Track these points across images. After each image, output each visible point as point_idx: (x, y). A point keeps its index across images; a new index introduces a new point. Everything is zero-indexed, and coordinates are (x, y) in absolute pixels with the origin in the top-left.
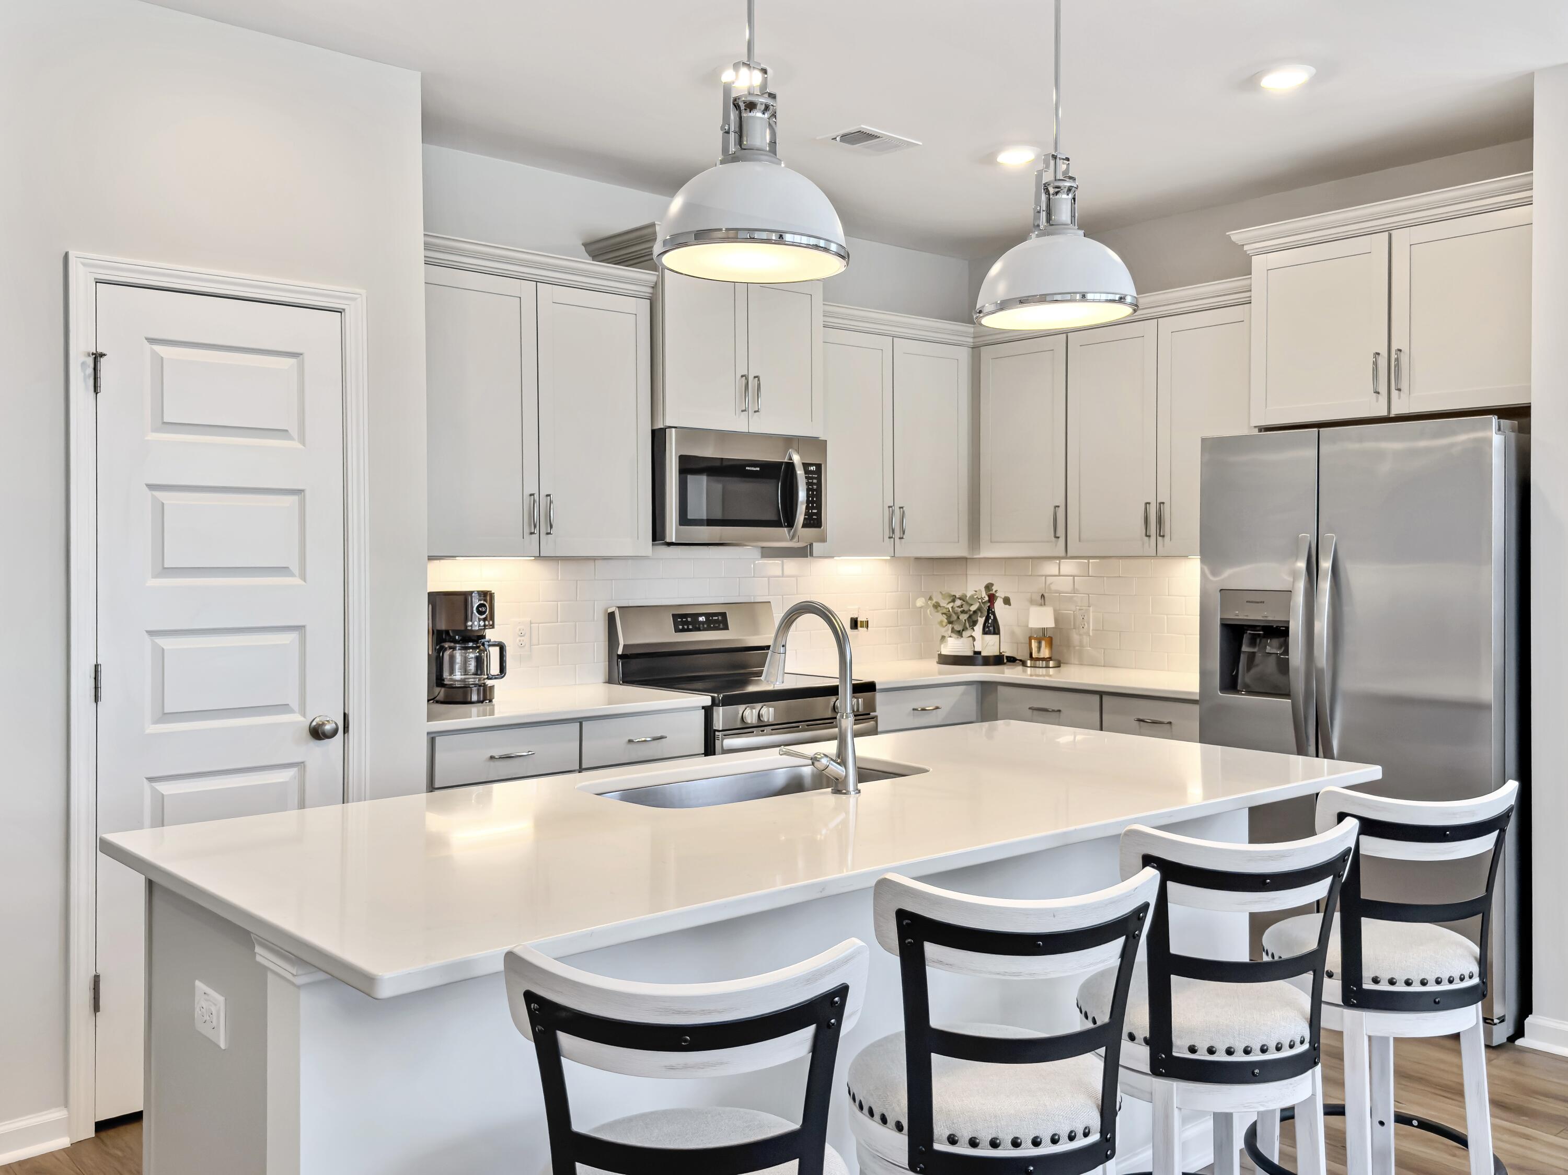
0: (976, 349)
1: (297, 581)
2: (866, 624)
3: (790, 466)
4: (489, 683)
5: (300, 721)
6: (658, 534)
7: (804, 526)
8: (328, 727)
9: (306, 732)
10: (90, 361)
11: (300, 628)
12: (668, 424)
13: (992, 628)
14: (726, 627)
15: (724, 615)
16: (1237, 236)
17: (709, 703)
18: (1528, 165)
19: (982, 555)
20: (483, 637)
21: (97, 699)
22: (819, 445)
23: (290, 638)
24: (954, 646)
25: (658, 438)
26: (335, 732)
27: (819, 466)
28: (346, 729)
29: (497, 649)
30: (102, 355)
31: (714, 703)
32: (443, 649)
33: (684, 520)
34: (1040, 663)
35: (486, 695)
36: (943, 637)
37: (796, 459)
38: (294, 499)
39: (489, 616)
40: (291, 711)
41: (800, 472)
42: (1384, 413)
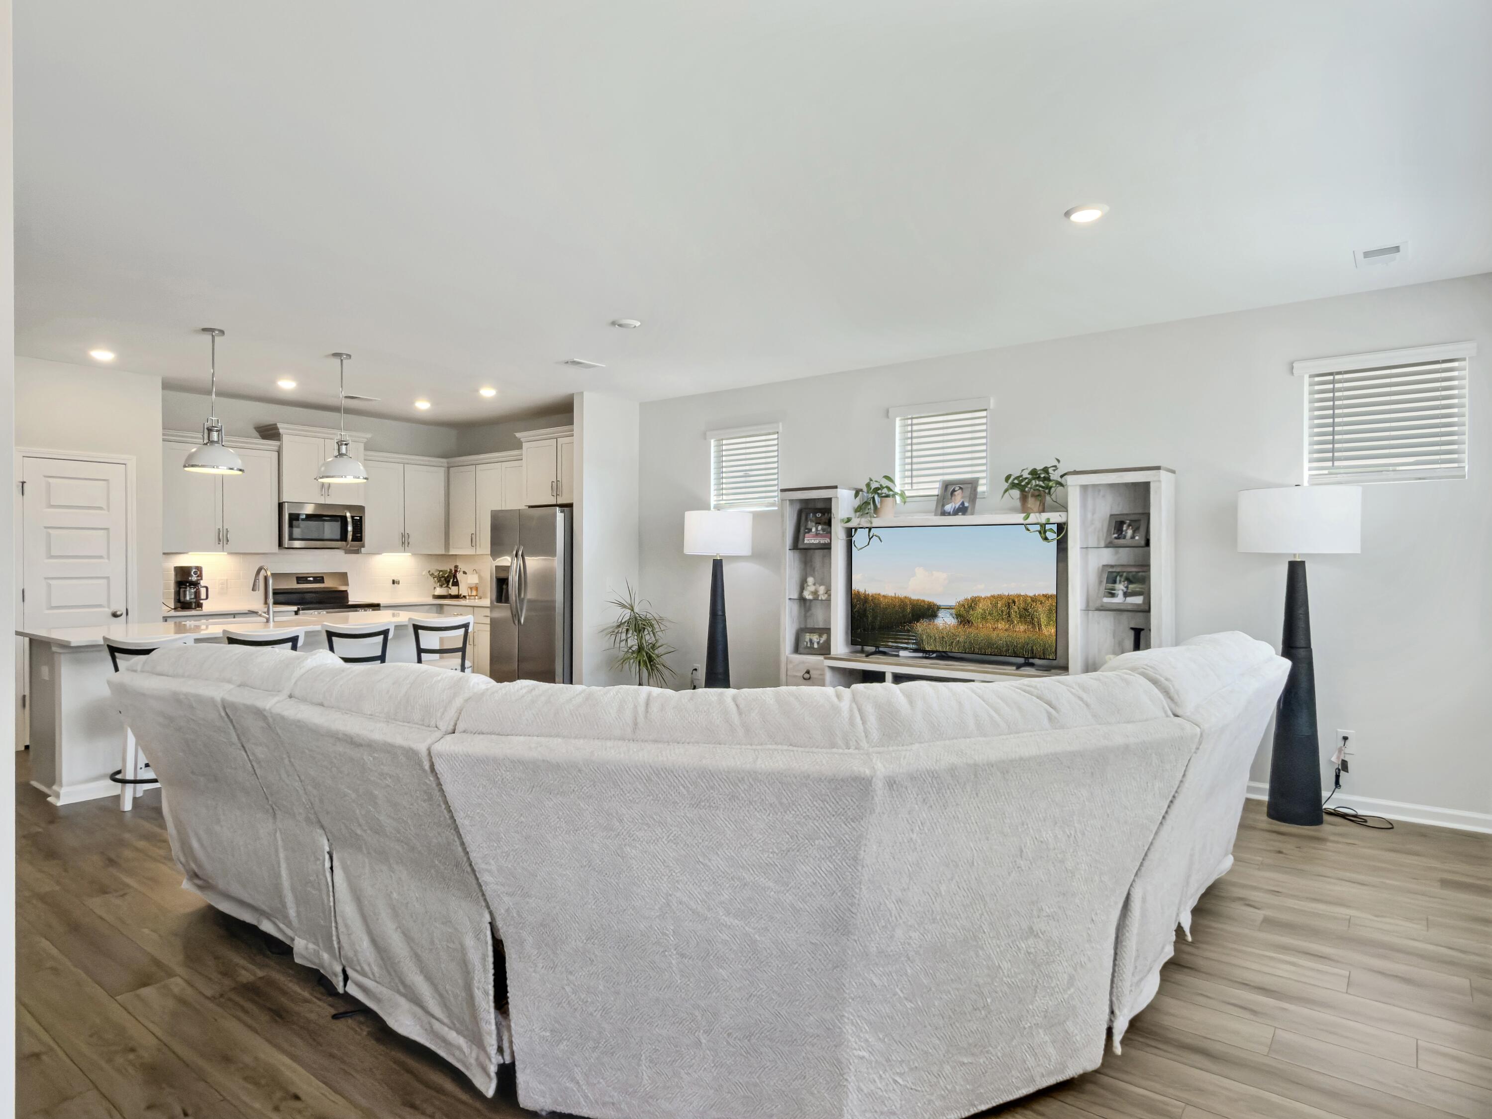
0: (449, 468)
1: (106, 561)
2: (398, 583)
3: (345, 518)
4: (201, 601)
5: (109, 611)
6: (280, 544)
7: (353, 540)
8: (119, 613)
9: (110, 615)
10: (21, 484)
11: (108, 578)
12: (284, 500)
13: (456, 584)
14: (324, 583)
15: (323, 578)
16: (518, 435)
17: (296, 610)
18: (572, 423)
19: (451, 553)
20: (199, 584)
21: (23, 601)
22: (361, 509)
23: (104, 581)
24: (439, 591)
25: (281, 506)
26: (121, 615)
27: (361, 517)
28: (127, 614)
29: (205, 589)
30: (25, 482)
31: (299, 609)
32: (180, 588)
33: (291, 538)
34: (473, 597)
35: (199, 605)
36: (435, 588)
37: (348, 515)
38: (105, 531)
39: (200, 576)
40: (104, 607)
41: (349, 520)
42: (555, 503)
